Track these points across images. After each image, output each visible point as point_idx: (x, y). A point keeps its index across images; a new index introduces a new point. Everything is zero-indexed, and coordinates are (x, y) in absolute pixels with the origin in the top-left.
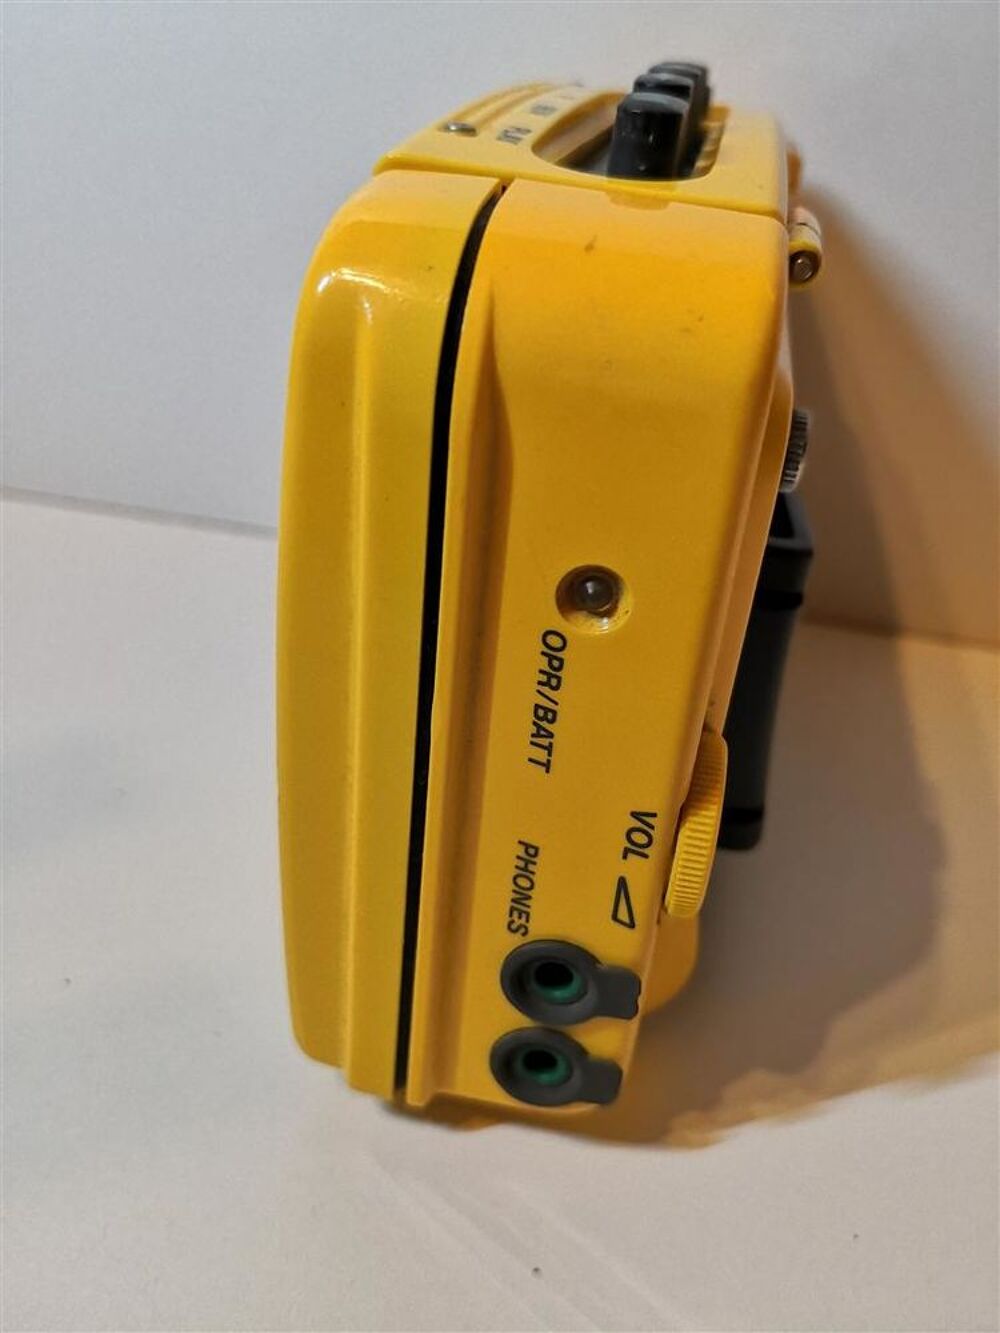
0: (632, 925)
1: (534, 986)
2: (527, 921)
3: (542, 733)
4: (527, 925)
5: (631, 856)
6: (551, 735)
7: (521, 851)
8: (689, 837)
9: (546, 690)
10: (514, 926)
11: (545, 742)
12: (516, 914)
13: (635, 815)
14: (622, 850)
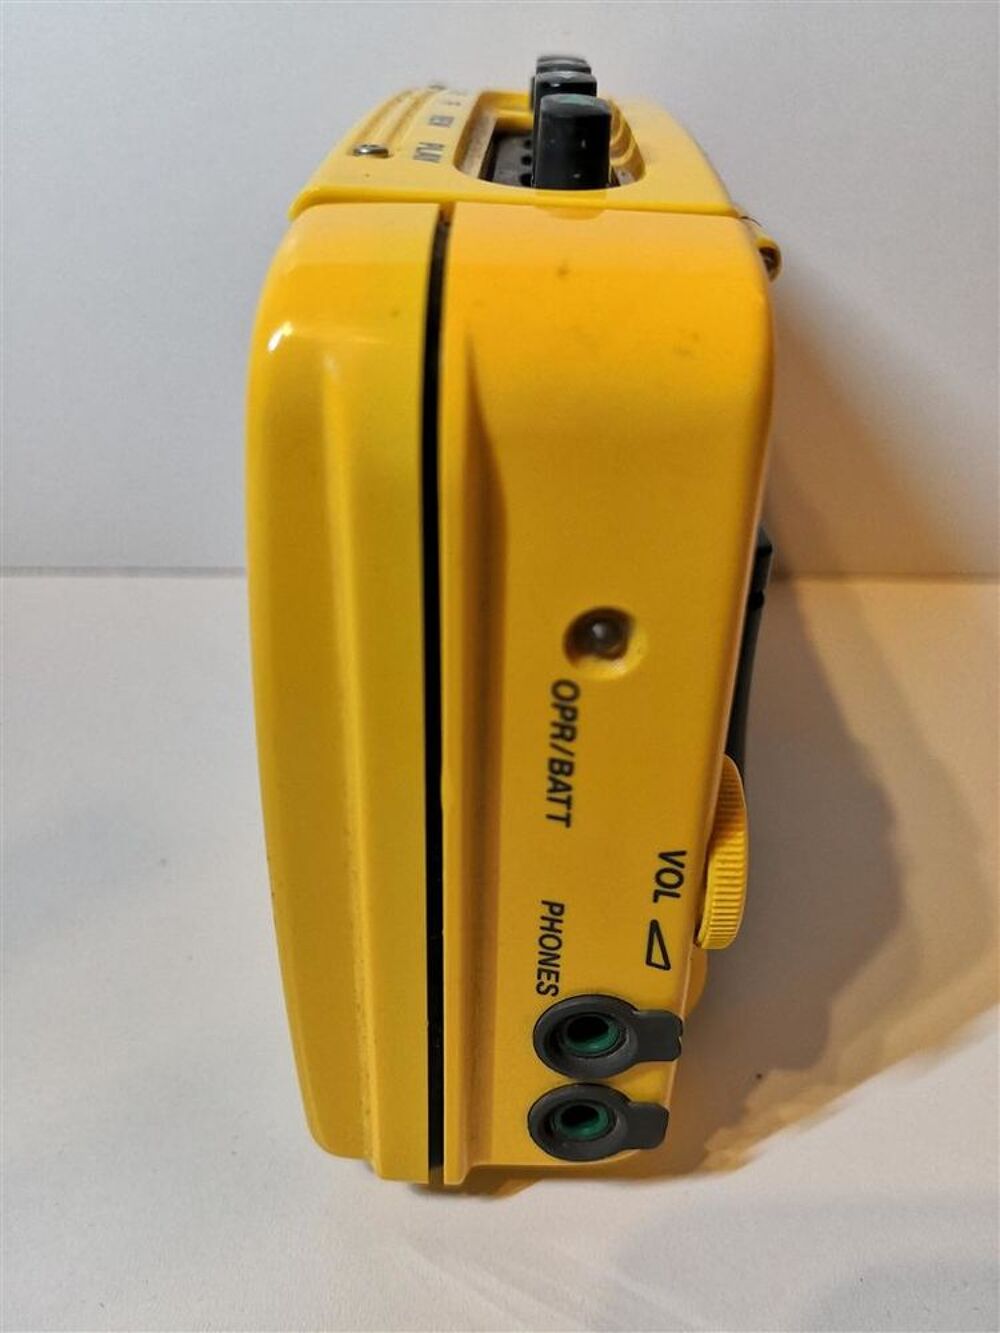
0: (667, 966)
1: (568, 1044)
2: (557, 980)
3: (560, 786)
4: (557, 984)
5: (662, 898)
6: (568, 788)
7: (545, 911)
8: (720, 869)
9: (561, 743)
10: (543, 988)
11: (562, 796)
12: (544, 976)
13: (664, 856)
14: (652, 892)
